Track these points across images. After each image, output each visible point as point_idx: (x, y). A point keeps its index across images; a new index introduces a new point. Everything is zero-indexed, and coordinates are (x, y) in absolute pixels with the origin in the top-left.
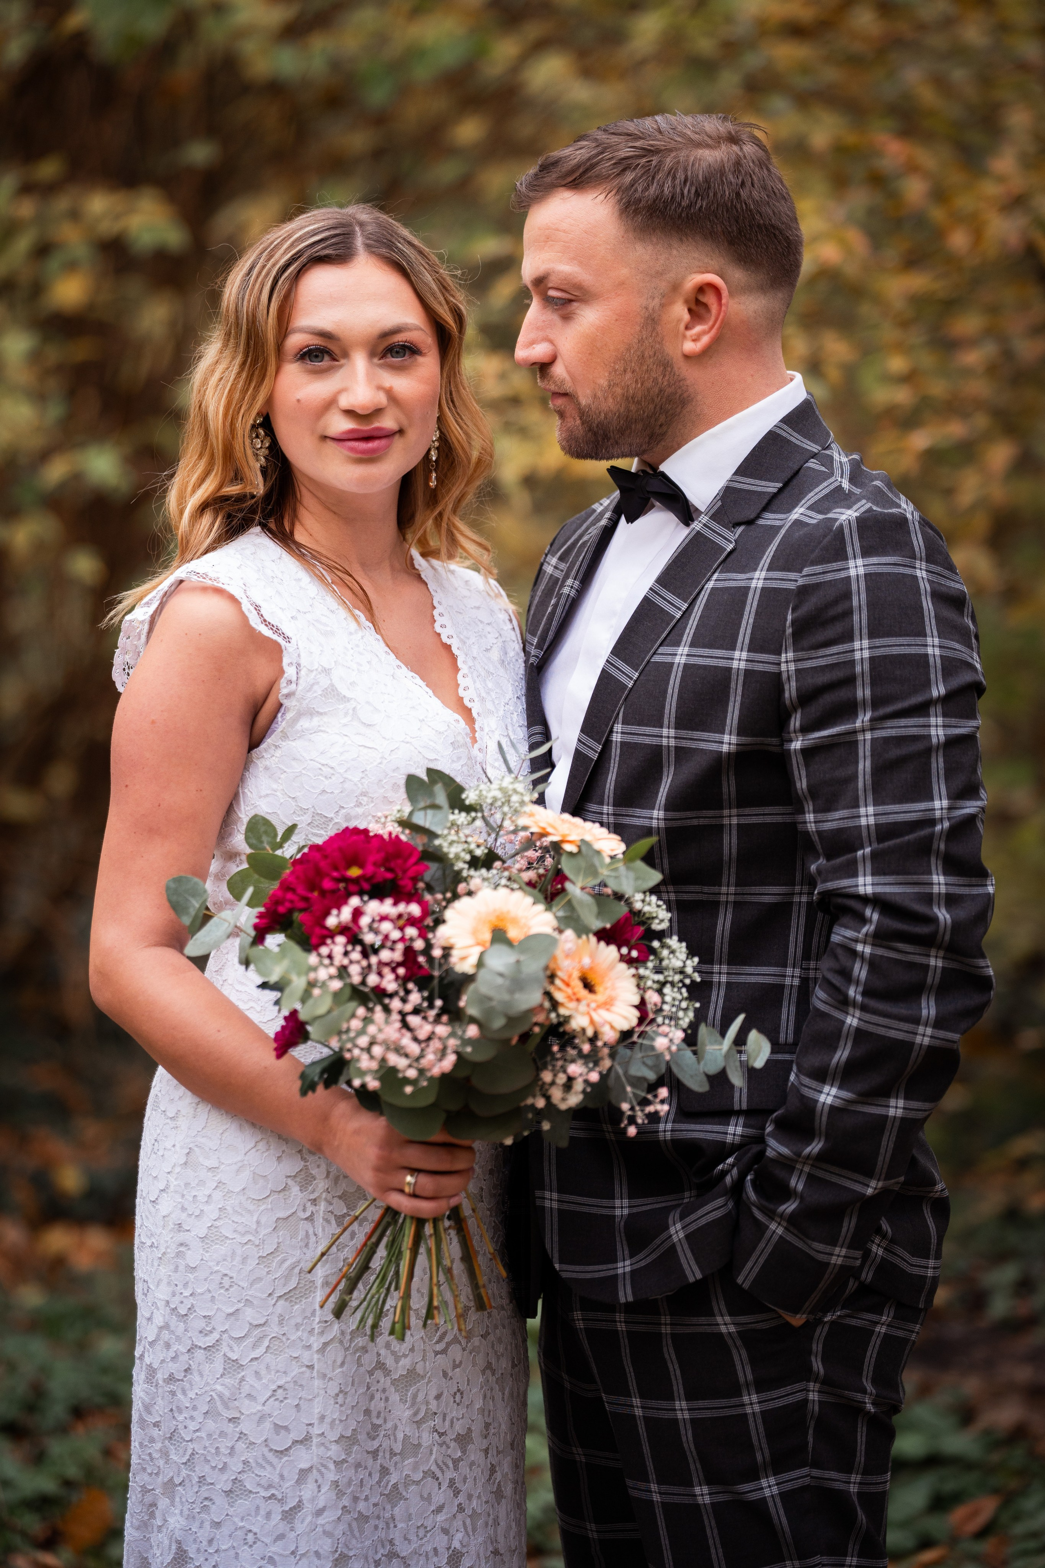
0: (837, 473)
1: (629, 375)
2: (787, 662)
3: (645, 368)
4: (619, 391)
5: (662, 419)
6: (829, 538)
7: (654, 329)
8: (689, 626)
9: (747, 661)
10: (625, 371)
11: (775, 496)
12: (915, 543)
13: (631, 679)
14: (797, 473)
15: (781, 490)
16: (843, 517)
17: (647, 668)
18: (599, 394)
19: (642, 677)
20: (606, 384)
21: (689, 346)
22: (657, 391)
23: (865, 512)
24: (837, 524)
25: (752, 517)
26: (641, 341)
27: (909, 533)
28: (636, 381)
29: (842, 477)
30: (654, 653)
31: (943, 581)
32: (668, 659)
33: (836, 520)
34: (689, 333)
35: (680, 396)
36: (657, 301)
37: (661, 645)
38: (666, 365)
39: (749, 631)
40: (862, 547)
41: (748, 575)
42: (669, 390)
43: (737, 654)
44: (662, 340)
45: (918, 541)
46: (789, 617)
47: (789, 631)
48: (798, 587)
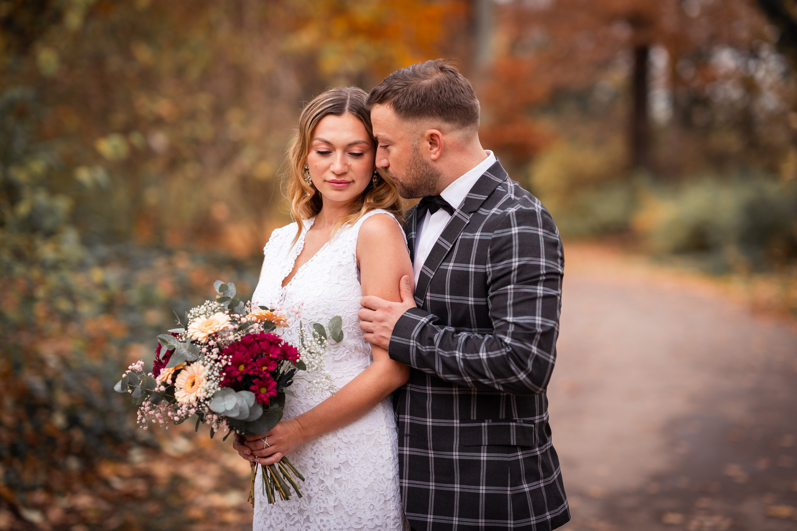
0: (509, 191)
1: (413, 170)
2: (488, 268)
3: (418, 167)
4: (411, 176)
5: (431, 183)
6: (504, 219)
7: (418, 153)
8: (454, 255)
9: (475, 268)
10: (411, 169)
11: (485, 201)
12: (539, 221)
13: (432, 275)
14: (494, 191)
15: (487, 199)
16: (510, 211)
17: (438, 271)
18: (404, 178)
19: (436, 275)
20: (405, 175)
21: (434, 157)
22: (425, 174)
23: (519, 209)
24: (508, 214)
25: (476, 209)
26: (414, 158)
27: (536, 217)
28: (416, 172)
29: (511, 193)
30: (440, 265)
31: (549, 236)
32: (446, 268)
33: (507, 212)
34: (432, 151)
35: (436, 174)
36: (416, 142)
37: (443, 261)
38: (426, 164)
39: (475, 256)
40: (517, 223)
41: (474, 234)
42: (430, 173)
43: (471, 266)
44: (422, 156)
45: (540, 220)
46: (489, 250)
47: (489, 256)
48: (492, 238)
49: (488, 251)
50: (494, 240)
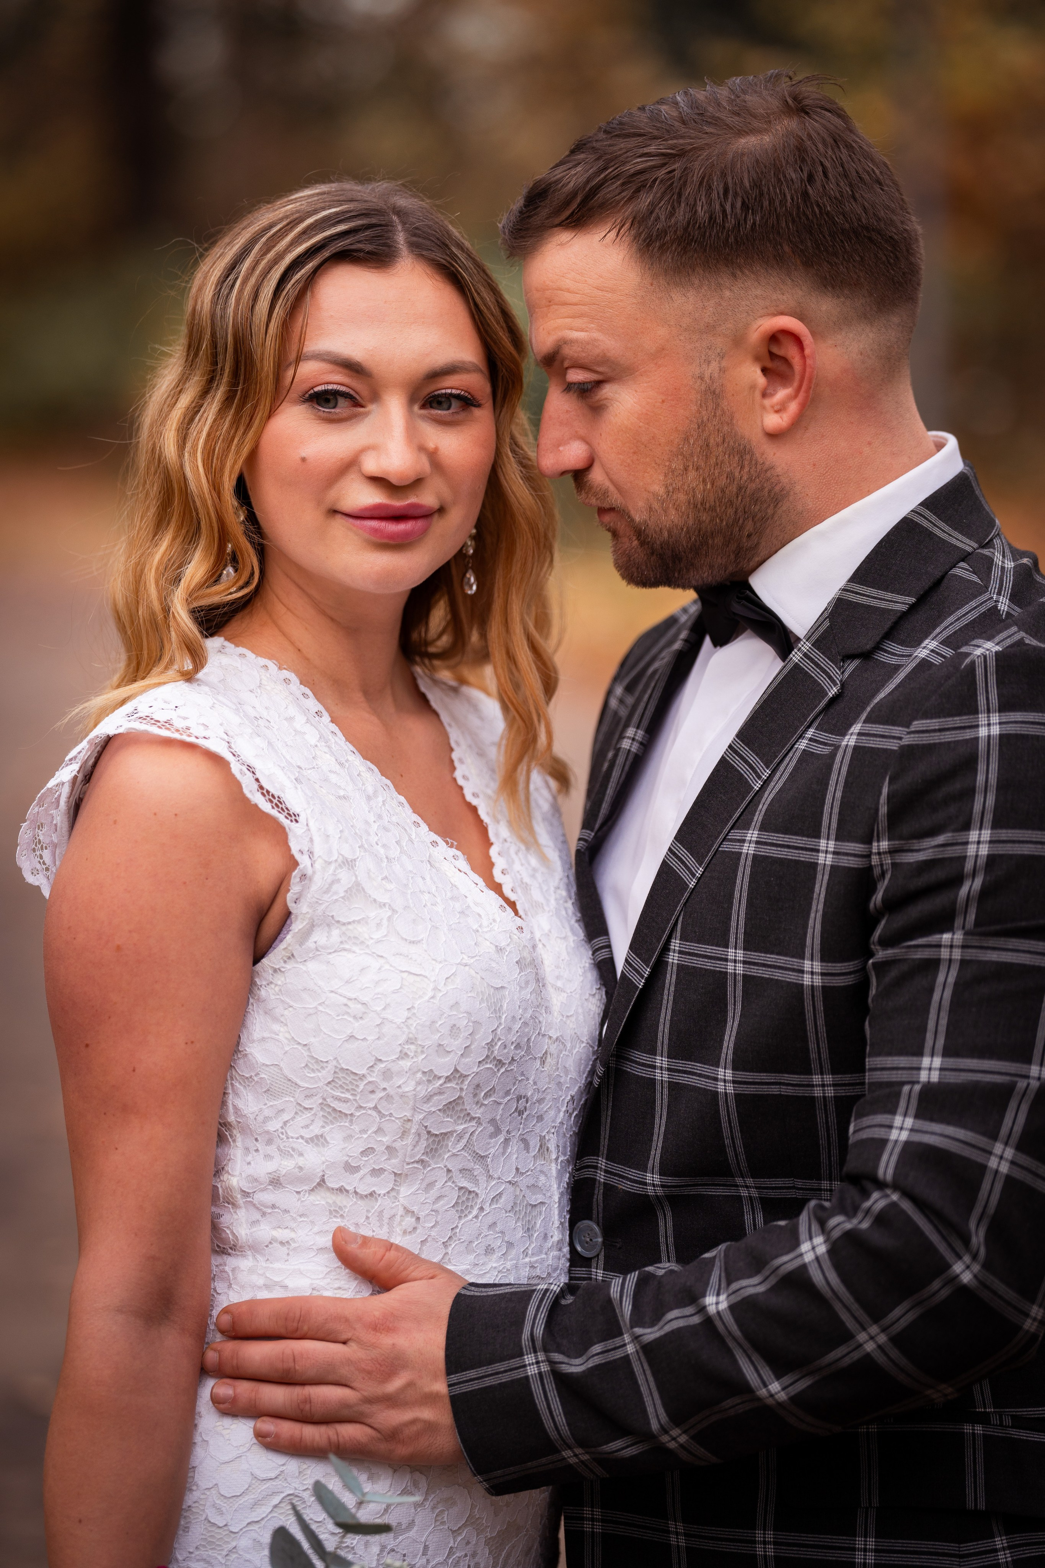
1: (692, 474)
2: (880, 853)
3: (712, 460)
4: (681, 497)
5: (749, 527)
6: (954, 681)
7: (718, 405)
8: (763, 801)
9: (834, 853)
10: (686, 468)
11: (904, 615)
13: (695, 874)
14: (938, 582)
15: (913, 607)
17: (713, 861)
19: (706, 874)
20: (661, 490)
21: (771, 421)
22: (735, 490)
24: (969, 662)
25: (871, 647)
26: (702, 425)
28: (704, 481)
29: (999, 593)
30: (724, 839)
32: (738, 847)
33: (967, 655)
34: (768, 401)
35: (770, 490)
36: (714, 367)
37: (732, 827)
38: (742, 453)
39: (836, 811)
40: (1000, 696)
42: (751, 488)
43: (822, 844)
44: (732, 419)
46: (885, 791)
47: (883, 810)
48: (902, 747)
49: (880, 793)
50: (909, 753)
